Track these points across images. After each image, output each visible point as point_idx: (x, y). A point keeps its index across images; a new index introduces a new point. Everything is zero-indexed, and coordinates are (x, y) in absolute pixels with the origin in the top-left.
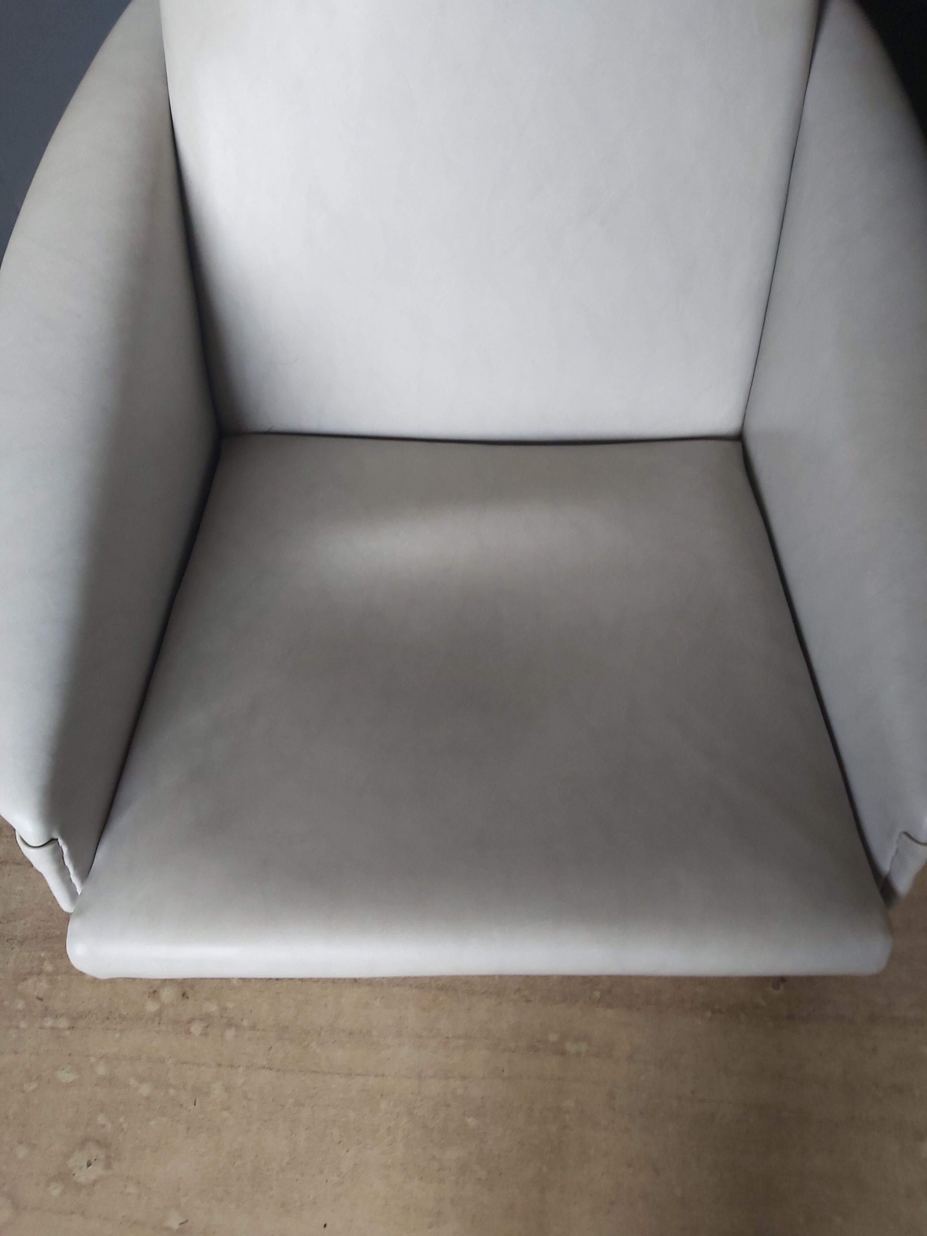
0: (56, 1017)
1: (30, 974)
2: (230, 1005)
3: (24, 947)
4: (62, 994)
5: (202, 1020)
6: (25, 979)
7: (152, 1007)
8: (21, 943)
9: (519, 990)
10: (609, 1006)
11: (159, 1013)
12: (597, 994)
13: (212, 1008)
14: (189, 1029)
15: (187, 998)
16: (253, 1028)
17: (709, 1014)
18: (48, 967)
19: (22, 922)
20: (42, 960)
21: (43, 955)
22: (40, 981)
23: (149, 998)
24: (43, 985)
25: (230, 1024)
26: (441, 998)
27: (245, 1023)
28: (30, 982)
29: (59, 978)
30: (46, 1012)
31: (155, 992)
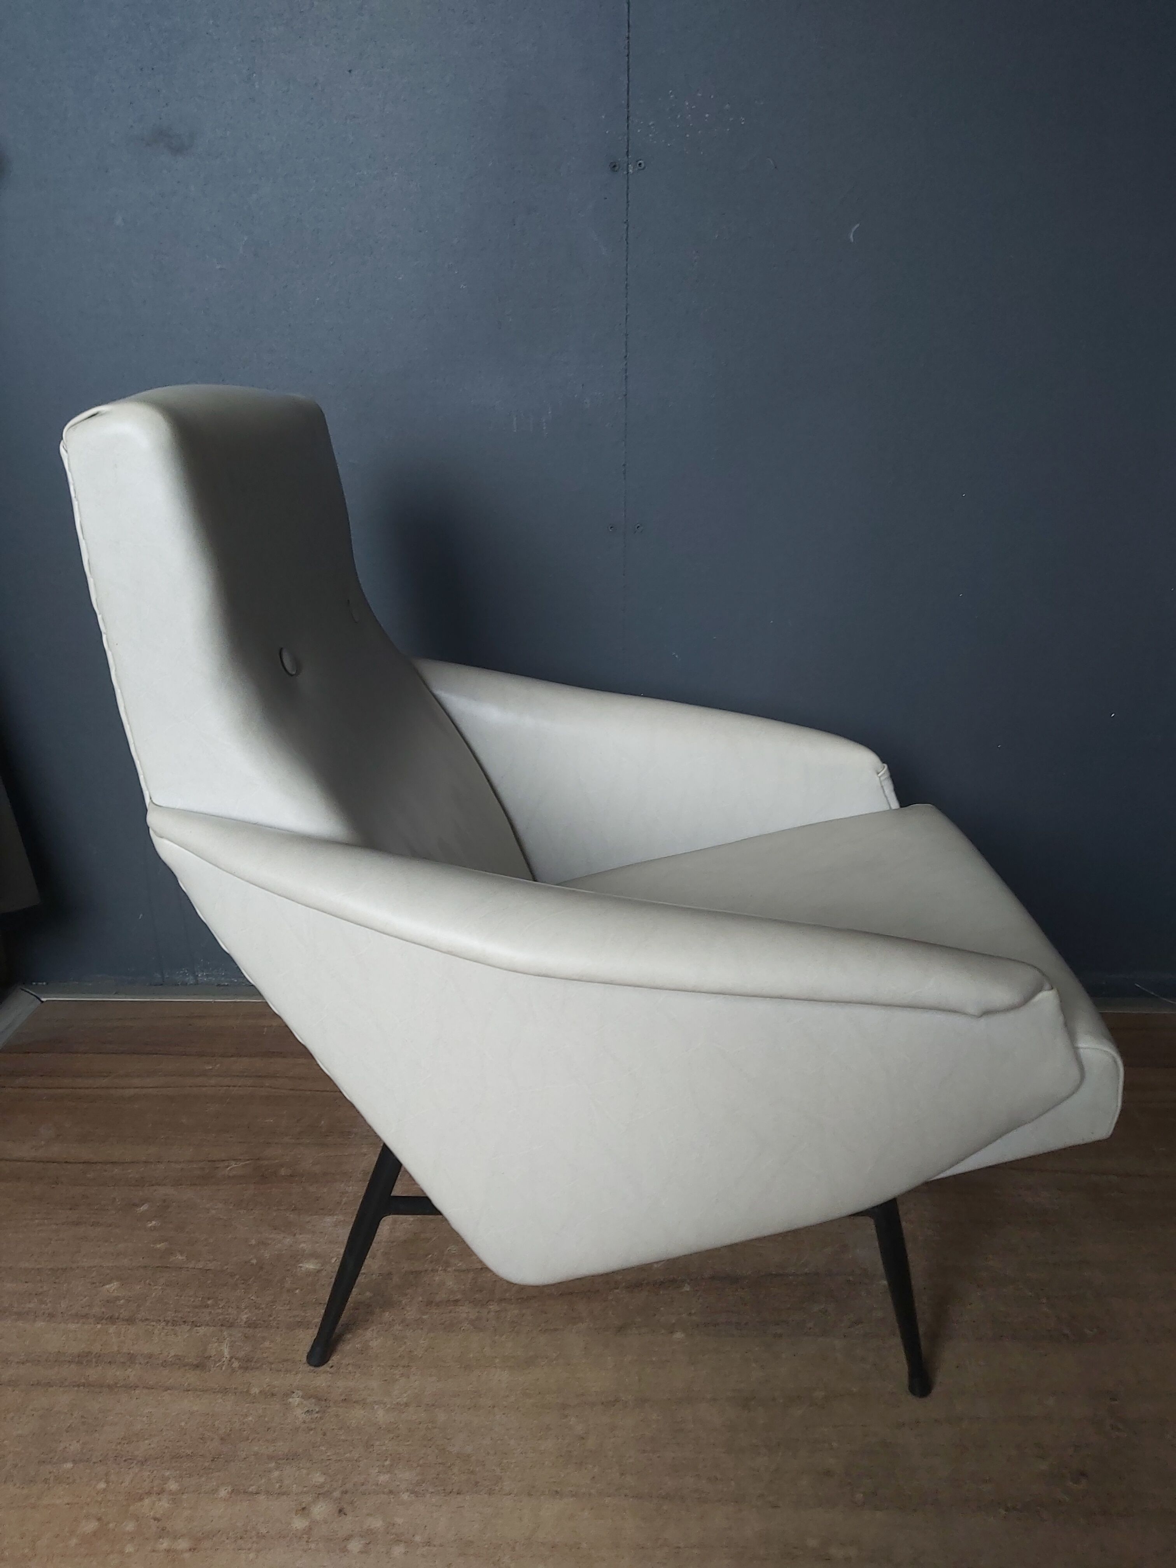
0: (175, 1537)
1: (149, 1493)
2: (399, 1521)
3: (145, 1467)
4: (187, 1513)
5: (362, 1536)
6: (141, 1499)
7: (299, 1524)
8: (143, 1463)
9: (762, 1496)
10: (877, 1508)
11: (309, 1530)
12: (859, 1496)
13: (377, 1523)
14: (345, 1547)
15: (346, 1514)
16: (428, 1543)
17: (1001, 1512)
18: (173, 1486)
19: (147, 1442)
20: (165, 1480)
21: (167, 1473)
22: (160, 1500)
23: (296, 1514)
24: (164, 1504)
25: (398, 1541)
26: (665, 1508)
27: (418, 1538)
28: (147, 1501)
29: (185, 1497)
30: (163, 1533)
31: (304, 1509)
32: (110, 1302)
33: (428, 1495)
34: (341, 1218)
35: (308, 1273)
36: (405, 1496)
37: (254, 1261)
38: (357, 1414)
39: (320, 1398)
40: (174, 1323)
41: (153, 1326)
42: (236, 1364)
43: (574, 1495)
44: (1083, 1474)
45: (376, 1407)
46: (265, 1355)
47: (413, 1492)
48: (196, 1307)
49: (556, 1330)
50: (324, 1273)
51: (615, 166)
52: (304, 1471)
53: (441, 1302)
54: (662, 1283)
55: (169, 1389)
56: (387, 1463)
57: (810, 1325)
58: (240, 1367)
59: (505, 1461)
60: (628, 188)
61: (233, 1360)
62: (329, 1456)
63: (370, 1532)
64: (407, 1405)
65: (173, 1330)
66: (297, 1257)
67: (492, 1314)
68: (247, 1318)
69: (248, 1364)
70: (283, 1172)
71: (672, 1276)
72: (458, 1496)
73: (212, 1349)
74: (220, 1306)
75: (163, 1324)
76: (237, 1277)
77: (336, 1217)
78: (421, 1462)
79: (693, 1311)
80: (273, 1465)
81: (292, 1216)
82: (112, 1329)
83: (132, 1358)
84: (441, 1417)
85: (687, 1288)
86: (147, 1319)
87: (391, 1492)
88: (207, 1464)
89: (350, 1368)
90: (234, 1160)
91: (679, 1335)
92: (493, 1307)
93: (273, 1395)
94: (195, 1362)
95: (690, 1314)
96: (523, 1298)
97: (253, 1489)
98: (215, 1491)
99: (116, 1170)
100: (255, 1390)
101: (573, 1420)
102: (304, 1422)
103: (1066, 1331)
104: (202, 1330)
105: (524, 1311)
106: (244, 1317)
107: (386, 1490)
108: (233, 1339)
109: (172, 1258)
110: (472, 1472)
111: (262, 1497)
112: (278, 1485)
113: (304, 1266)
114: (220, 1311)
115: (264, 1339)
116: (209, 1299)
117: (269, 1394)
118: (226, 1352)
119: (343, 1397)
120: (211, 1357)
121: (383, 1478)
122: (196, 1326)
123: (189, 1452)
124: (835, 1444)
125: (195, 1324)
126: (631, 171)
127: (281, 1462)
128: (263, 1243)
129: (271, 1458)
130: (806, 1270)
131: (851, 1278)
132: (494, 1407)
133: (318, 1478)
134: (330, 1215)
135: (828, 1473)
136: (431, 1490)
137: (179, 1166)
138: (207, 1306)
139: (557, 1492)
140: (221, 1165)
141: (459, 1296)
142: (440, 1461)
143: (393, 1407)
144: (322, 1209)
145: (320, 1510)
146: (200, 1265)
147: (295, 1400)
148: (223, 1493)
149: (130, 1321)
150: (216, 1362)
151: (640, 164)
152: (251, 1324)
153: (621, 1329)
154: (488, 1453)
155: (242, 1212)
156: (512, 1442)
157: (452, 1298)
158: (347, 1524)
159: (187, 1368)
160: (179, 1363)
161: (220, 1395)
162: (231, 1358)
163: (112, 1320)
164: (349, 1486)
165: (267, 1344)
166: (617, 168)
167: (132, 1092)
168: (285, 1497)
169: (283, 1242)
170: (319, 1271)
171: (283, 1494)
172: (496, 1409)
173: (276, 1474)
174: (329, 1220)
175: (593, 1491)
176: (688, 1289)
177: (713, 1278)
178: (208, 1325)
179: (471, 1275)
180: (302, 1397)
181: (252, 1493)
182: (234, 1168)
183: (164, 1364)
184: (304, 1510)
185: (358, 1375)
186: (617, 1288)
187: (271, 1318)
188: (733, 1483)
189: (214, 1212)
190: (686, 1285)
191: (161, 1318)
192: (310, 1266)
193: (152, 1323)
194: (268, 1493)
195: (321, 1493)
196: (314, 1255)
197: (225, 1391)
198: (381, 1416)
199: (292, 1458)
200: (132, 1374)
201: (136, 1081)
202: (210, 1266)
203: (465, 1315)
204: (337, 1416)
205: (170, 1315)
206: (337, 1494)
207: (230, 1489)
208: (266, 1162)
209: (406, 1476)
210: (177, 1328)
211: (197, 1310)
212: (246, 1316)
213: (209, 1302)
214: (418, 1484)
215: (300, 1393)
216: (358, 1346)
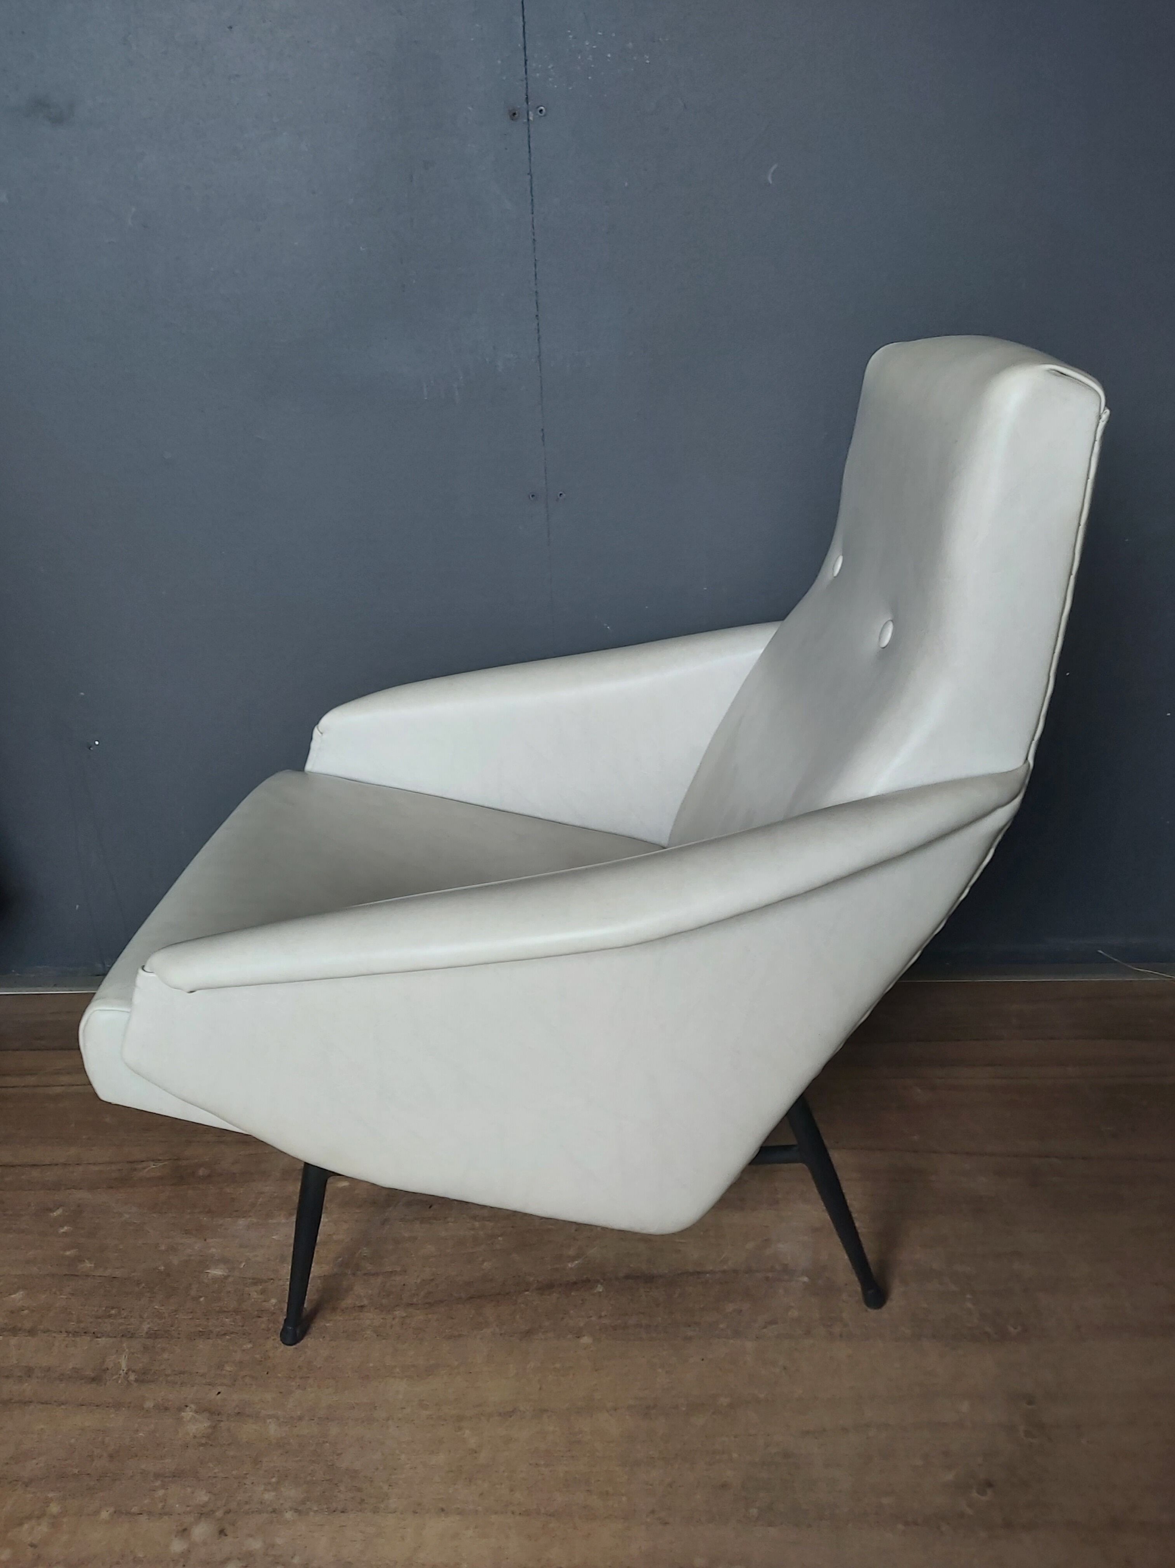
1: (29, 1517)
2: (279, 1541)
3: (29, 1489)
4: (65, 1538)
5: (239, 1559)
6: (21, 1524)
7: (178, 1546)
8: (27, 1484)
9: (653, 1512)
10: (771, 1524)
11: (186, 1555)
12: (754, 1511)
13: (256, 1545)
15: (226, 1535)
17: (900, 1527)
19: (34, 1461)
20: (48, 1502)
21: (51, 1495)
22: (39, 1525)
23: (176, 1536)
24: (43, 1528)
26: (551, 1525)
28: (26, 1526)
29: (65, 1520)
30: (38, 1560)
31: (185, 1530)
32: (14, 1312)
33: (312, 1513)
34: (255, 1220)
35: (215, 1280)
36: (289, 1515)
37: (162, 1268)
38: (248, 1430)
39: (212, 1412)
40: (76, 1334)
41: (55, 1337)
42: (132, 1377)
43: (461, 1512)
44: (989, 1484)
45: (268, 1421)
46: (163, 1367)
47: (296, 1510)
48: (98, 1317)
49: (460, 1336)
50: (230, 1279)
51: (514, 114)
52: (189, 1490)
53: (347, 1308)
54: (575, 1283)
55: (63, 1404)
56: (274, 1480)
57: (721, 1326)
58: (136, 1381)
59: (393, 1477)
60: (529, 137)
61: (130, 1372)
62: (215, 1473)
63: (250, 1554)
64: (300, 1418)
65: (73, 1341)
66: (205, 1262)
67: (397, 1320)
68: (149, 1328)
69: (144, 1377)
70: (201, 1172)
71: (585, 1277)
72: (343, 1514)
73: (109, 1363)
74: (123, 1316)
75: (65, 1335)
76: (143, 1285)
77: (249, 1219)
78: (309, 1478)
79: (603, 1314)
80: (158, 1483)
81: (205, 1219)
82: (13, 1341)
83: (29, 1372)
84: (334, 1430)
85: (600, 1288)
86: (48, 1331)
87: (274, 1511)
88: (92, 1483)
89: (247, 1380)
90: (153, 1160)
91: (586, 1340)
92: (398, 1313)
93: (166, 1409)
94: (93, 1375)
95: (600, 1317)
96: (429, 1303)
97: (135, 1510)
98: (97, 1513)
99: (35, 1173)
100: (149, 1404)
101: (467, 1432)
102: (195, 1437)
103: (988, 1329)
104: (102, 1341)
105: (430, 1316)
106: (145, 1327)
107: (270, 1509)
108: (132, 1350)
109: (81, 1266)
110: (359, 1490)
111: (144, 1518)
112: (160, 1505)
113: (212, 1272)
114: (121, 1321)
115: (163, 1350)
116: (113, 1308)
117: (163, 1408)
118: (124, 1365)
119: (237, 1410)
120: (108, 1369)
121: (269, 1496)
122: (97, 1337)
123: (76, 1471)
124: (735, 1455)
125: (95, 1335)
126: (531, 118)
127: (166, 1480)
128: (173, 1249)
129: (157, 1476)
130: (725, 1267)
131: (770, 1275)
132: (388, 1419)
133: (203, 1497)
134: (243, 1217)
135: (724, 1486)
136: (315, 1509)
137: (96, 1168)
138: (110, 1316)
139: (443, 1510)
140: (140, 1166)
141: (365, 1302)
142: (328, 1477)
143: (285, 1421)
144: (237, 1211)
145: (201, 1531)
146: (107, 1273)
147: (188, 1414)
148: (104, 1515)
149: (32, 1332)
150: (113, 1375)
151: (541, 111)
152: (153, 1335)
153: (528, 1334)
154: (377, 1469)
155: (155, 1215)
156: (403, 1457)
157: (358, 1303)
158: (227, 1546)
159: (83, 1381)
160: (76, 1376)
161: (112, 1410)
162: (128, 1370)
163: (14, 1331)
164: (233, 1505)
165: (166, 1356)
166: (516, 116)
167: (58, 1090)
168: (166, 1518)
169: (193, 1246)
170: (226, 1277)
171: (166, 1514)
172: (390, 1422)
173: (161, 1492)
174: (242, 1222)
175: (480, 1508)
176: (601, 1290)
177: (627, 1277)
178: (109, 1336)
179: (380, 1279)
180: (196, 1412)
181: (134, 1514)
182: (152, 1169)
183: (62, 1378)
184: (184, 1532)
185: (254, 1387)
186: (527, 1291)
187: (173, 1328)
188: (624, 1499)
189: (127, 1216)
190: (599, 1286)
191: (63, 1330)
192: (217, 1272)
193: (54, 1335)
194: (150, 1513)
195: (203, 1513)
196: (224, 1260)
197: (118, 1406)
198: (273, 1430)
199: (177, 1475)
200: (28, 1388)
201: (65, 1079)
202: (118, 1273)
203: (368, 1322)
204: (229, 1430)
205: (72, 1326)
206: (219, 1514)
207: (112, 1510)
208: (184, 1163)
209: (292, 1493)
210: (78, 1339)
211: (100, 1320)
212: (148, 1326)
213: (113, 1312)
214: (303, 1502)
215: (193, 1406)
216: (258, 1356)
